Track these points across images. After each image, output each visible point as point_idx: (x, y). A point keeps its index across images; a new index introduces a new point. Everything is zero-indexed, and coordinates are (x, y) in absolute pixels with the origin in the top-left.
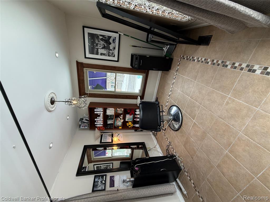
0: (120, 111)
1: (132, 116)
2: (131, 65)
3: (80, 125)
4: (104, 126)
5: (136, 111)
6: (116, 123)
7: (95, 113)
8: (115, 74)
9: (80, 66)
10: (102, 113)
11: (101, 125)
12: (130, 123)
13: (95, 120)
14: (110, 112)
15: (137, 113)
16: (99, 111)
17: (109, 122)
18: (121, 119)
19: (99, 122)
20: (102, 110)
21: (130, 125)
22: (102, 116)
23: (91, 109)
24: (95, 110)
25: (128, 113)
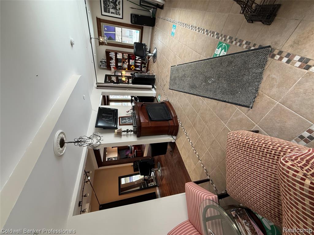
0: (126, 56)
1: (133, 61)
2: (131, 22)
3: (101, 65)
4: (116, 67)
5: (136, 58)
6: (124, 65)
7: (110, 56)
8: (121, 28)
9: (99, 21)
10: (114, 56)
11: (114, 66)
12: (133, 66)
13: (110, 61)
14: (120, 56)
15: (137, 59)
16: (112, 55)
17: (119, 64)
18: (126, 62)
19: (113, 63)
20: (114, 54)
21: (133, 68)
22: (114, 59)
23: (108, 53)
24: (110, 54)
25: (131, 59)
